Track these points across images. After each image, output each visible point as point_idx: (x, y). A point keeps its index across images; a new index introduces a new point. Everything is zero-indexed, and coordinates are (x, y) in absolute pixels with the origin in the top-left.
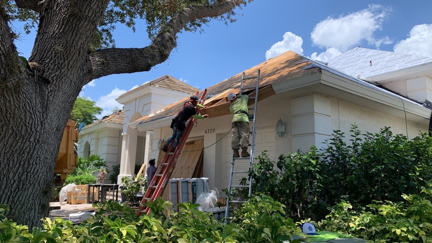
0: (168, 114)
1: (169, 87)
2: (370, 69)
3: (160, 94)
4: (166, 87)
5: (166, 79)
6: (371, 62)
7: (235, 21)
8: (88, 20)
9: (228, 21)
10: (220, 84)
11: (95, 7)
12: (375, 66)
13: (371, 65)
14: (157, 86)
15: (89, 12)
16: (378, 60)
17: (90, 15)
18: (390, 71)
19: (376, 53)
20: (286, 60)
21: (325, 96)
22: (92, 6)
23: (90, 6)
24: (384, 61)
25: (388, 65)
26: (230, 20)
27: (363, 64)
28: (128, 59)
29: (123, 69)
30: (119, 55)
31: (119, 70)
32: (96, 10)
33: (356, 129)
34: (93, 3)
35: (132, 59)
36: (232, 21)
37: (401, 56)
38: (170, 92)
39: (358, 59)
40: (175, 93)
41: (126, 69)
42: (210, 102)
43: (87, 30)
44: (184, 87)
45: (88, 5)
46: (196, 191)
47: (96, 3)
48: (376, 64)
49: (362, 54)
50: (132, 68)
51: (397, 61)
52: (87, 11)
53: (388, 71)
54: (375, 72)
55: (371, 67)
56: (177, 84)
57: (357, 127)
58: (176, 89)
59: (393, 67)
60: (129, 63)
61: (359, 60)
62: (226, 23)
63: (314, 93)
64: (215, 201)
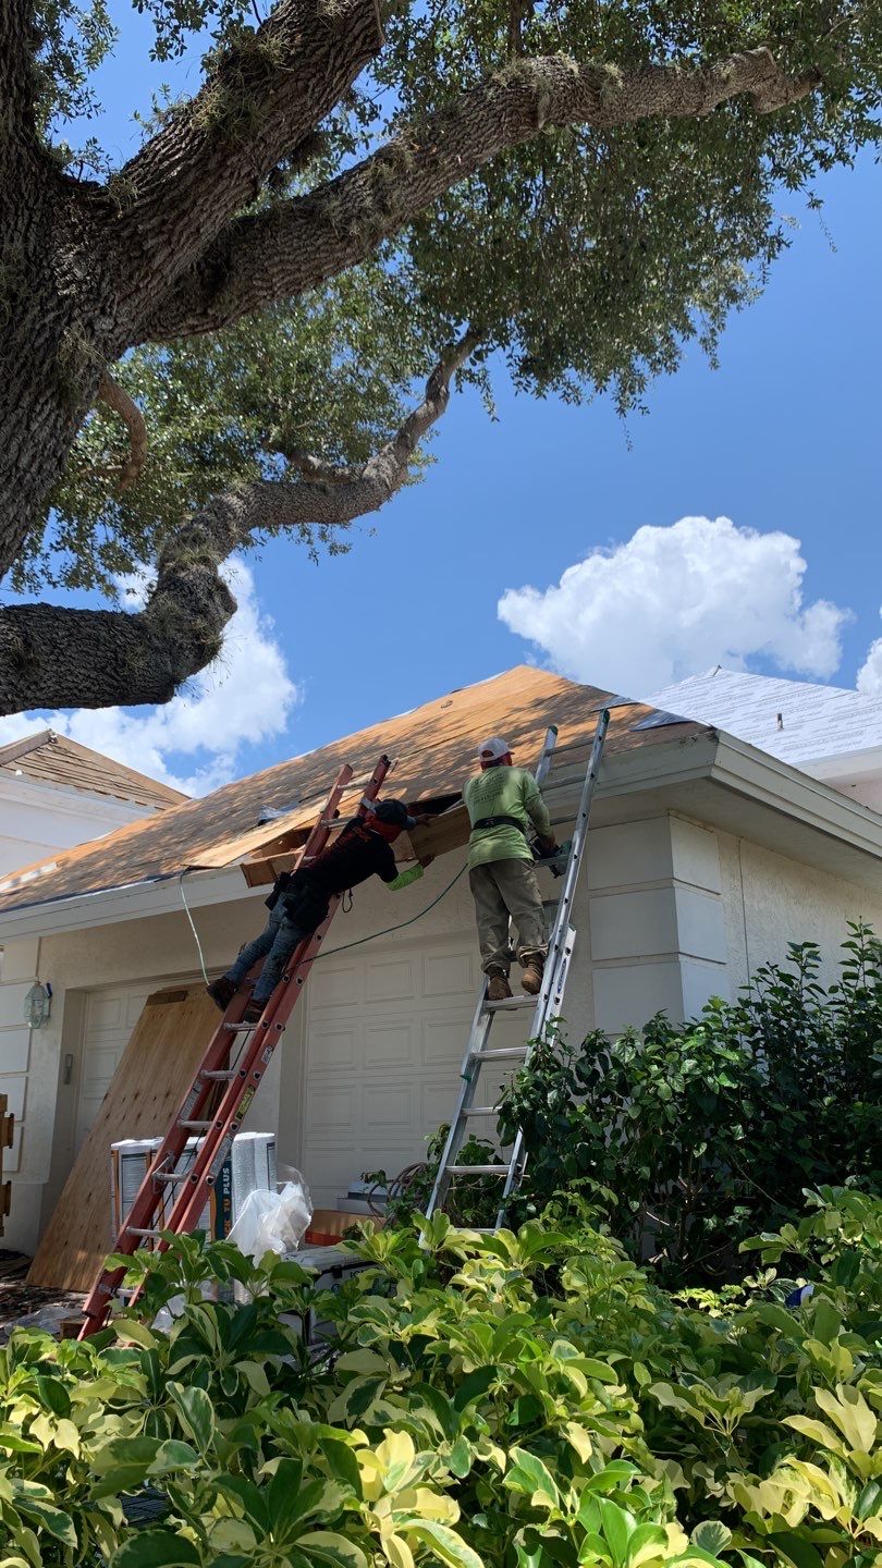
0: (89, 884)
1: (63, 778)
2: (783, 741)
3: (28, 802)
4: (52, 776)
5: (47, 746)
6: (780, 717)
7: (345, 550)
8: (14, 481)
9: (322, 547)
10: (278, 774)
11: (43, 435)
12: (795, 732)
13: (782, 727)
14: (19, 772)
15: (20, 450)
16: (801, 713)
17: (24, 461)
18: (853, 748)
19: (785, 690)
20: (532, 697)
21: (698, 823)
22: (34, 426)
23: (28, 428)
24: (819, 716)
25: (837, 730)
26: (329, 544)
27: (749, 723)
28: (99, 653)
29: (80, 691)
30: (71, 635)
31: (66, 692)
32: (45, 446)
33: (866, 938)
34: (40, 419)
35: (115, 652)
36: (333, 550)
37: (873, 702)
38: (67, 795)
39: (727, 705)
40: (89, 801)
41: (89, 689)
42: (279, 838)
43: (6, 523)
44: (117, 779)
45: (19, 422)
46: (230, 1189)
47: (47, 419)
48: (798, 726)
49: (737, 691)
50: (108, 689)
51: (865, 717)
52: (14, 448)
53: (845, 750)
54: (800, 751)
55: (783, 734)
56: (89, 765)
57: (867, 932)
58: (89, 786)
59: (859, 738)
60: (103, 669)
61: (731, 710)
62: (313, 555)
63: (672, 812)
64: (303, 1220)
